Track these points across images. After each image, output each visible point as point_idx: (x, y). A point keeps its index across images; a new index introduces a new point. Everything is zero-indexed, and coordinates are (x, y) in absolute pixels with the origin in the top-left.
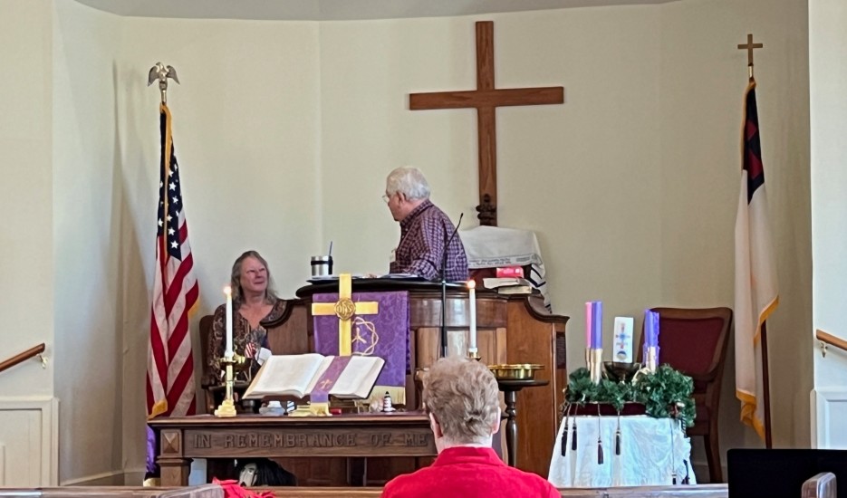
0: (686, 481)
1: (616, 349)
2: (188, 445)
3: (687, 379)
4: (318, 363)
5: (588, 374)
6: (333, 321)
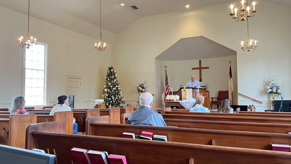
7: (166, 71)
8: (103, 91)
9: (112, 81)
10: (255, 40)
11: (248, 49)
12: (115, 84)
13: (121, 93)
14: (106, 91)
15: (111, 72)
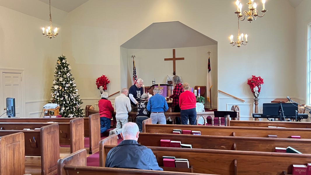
3: (204, 98)
7: (134, 62)
8: (52, 89)
9: (65, 76)
10: (246, 34)
11: (238, 45)
12: (69, 80)
13: (76, 90)
14: (56, 88)
15: (62, 63)
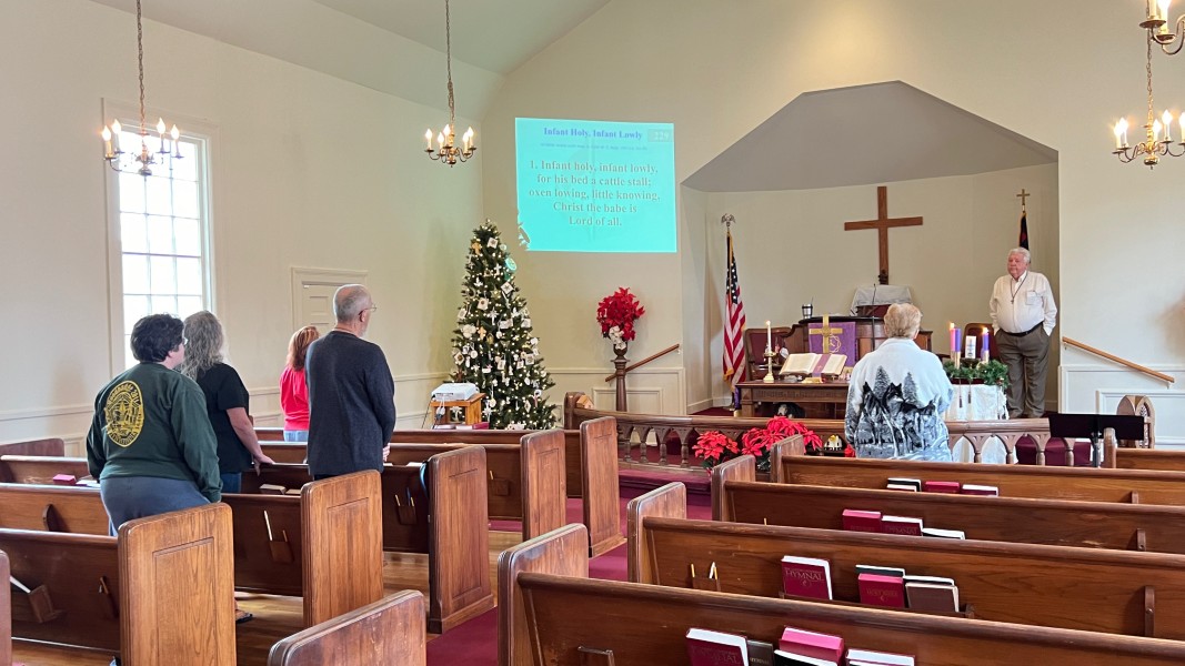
0: (1004, 417)
1: (967, 352)
2: (755, 395)
3: (1005, 366)
4: (813, 358)
5: (953, 364)
6: (820, 337)
7: (728, 239)
8: (456, 336)
9: (495, 293)
10: (1183, 116)
11: (1148, 158)
12: (508, 305)
13: (532, 341)
14: (467, 335)
15: (487, 249)
